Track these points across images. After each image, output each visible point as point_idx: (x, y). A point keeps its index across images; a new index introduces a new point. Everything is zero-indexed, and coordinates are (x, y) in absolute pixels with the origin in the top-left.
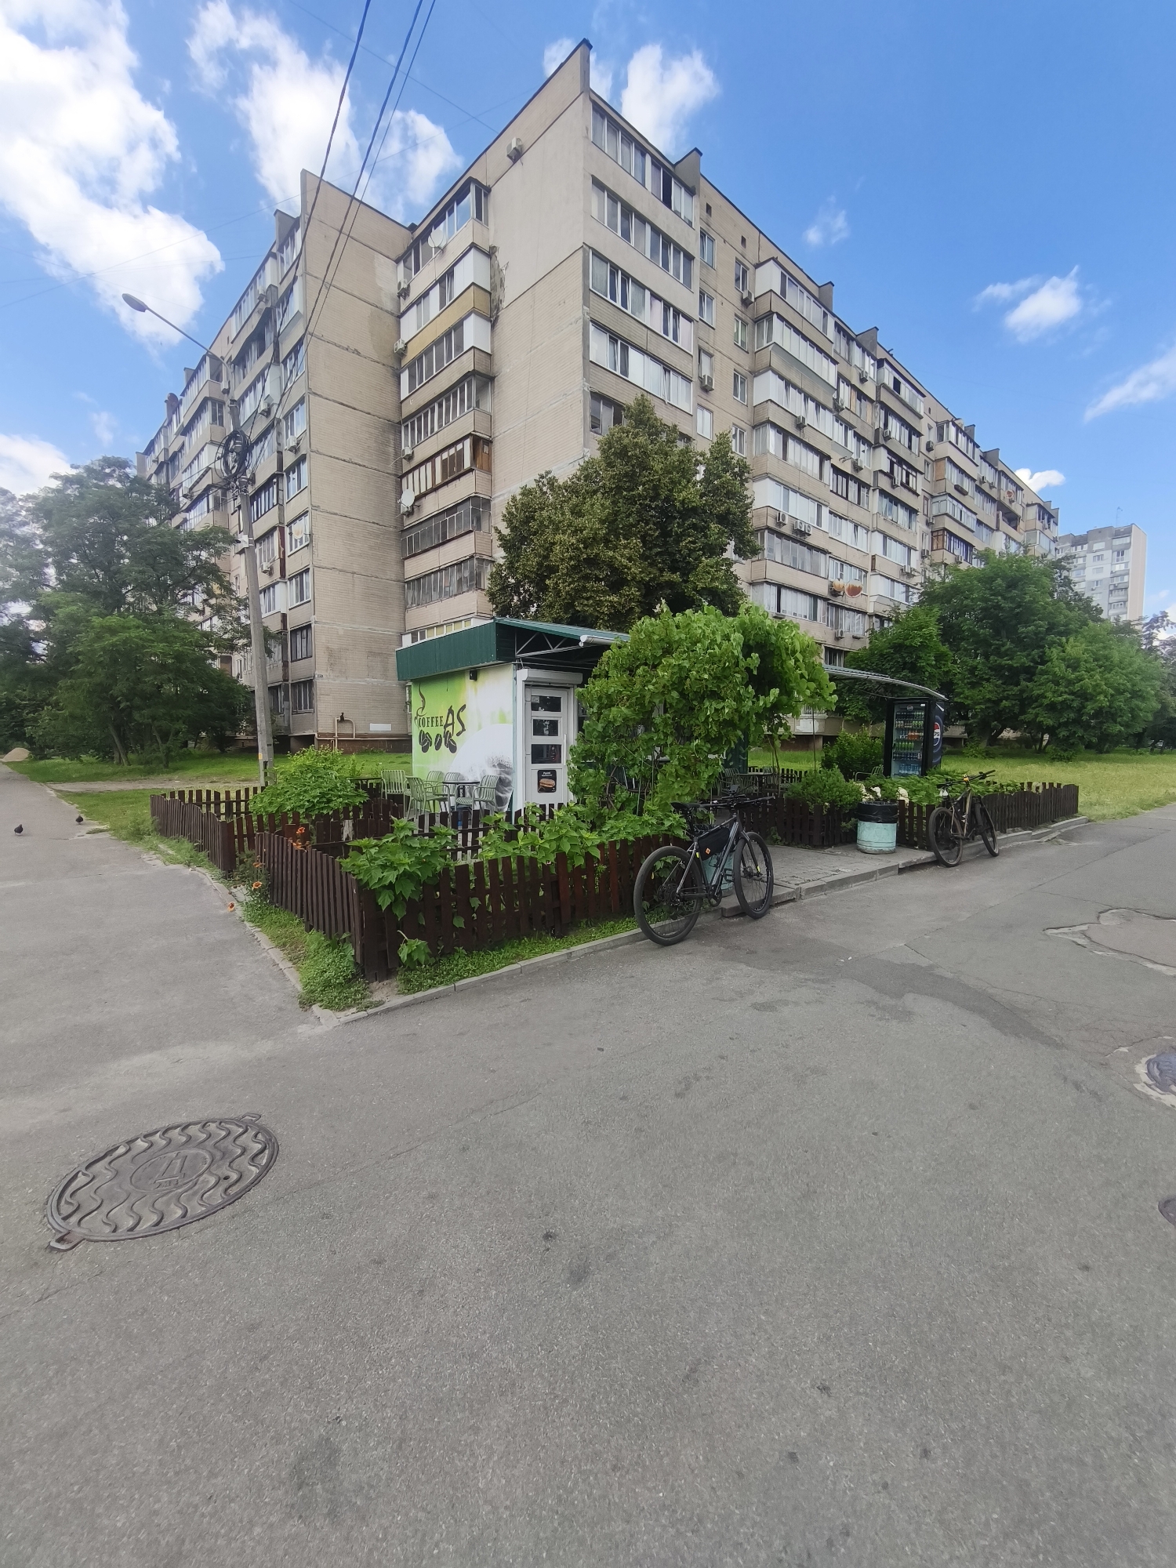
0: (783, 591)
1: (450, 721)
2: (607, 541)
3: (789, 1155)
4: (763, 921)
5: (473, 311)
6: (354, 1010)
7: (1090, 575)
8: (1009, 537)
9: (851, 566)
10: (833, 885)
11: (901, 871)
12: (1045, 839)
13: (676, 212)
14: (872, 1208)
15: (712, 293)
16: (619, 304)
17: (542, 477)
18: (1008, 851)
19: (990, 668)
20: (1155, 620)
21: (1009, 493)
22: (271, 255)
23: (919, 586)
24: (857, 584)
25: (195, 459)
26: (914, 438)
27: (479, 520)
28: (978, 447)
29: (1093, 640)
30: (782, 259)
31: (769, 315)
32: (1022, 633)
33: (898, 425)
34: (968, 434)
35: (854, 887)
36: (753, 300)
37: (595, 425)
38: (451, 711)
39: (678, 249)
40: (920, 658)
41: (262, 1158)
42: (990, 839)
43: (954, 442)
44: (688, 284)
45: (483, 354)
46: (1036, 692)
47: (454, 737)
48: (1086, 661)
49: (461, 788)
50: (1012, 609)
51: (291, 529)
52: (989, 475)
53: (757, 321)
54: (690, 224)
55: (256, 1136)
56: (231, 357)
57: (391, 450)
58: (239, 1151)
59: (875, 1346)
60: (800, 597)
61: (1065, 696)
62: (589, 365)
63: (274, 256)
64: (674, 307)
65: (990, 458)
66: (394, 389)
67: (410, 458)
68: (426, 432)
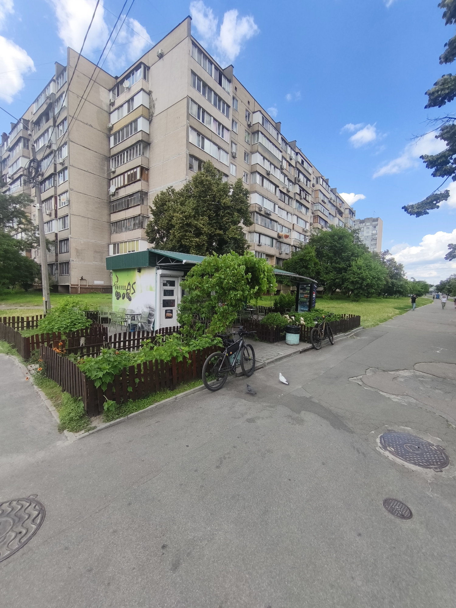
0: (261, 236)
1: (129, 288)
2: (194, 217)
3: (259, 493)
4: (251, 377)
5: (142, 116)
6: (83, 431)
7: (365, 234)
8: (339, 220)
9: (286, 227)
10: (276, 360)
11: (301, 352)
12: (349, 336)
13: (223, 88)
14: (288, 516)
15: (237, 121)
16: (201, 121)
17: (169, 188)
18: (337, 342)
19: (332, 267)
20: (385, 252)
21: (340, 204)
22: (53, 80)
23: (309, 236)
24: (288, 234)
25: (15, 162)
26: (308, 182)
27: (143, 200)
28: (330, 187)
29: (366, 259)
30: (263, 111)
31: (258, 132)
32: (343, 256)
33: (303, 177)
34: (326, 181)
35: (285, 360)
36: (252, 125)
37: (191, 167)
38: (129, 284)
39: (224, 102)
40: (309, 264)
41: (38, 519)
42: (331, 338)
43: (322, 184)
44: (227, 116)
45: (146, 134)
46: (347, 277)
47: (130, 295)
48: (363, 267)
49: (133, 317)
50: (340, 247)
51: (60, 197)
52: (333, 197)
53: (254, 133)
54: (229, 93)
55: (35, 507)
56: (33, 120)
57: (106, 168)
58: (27, 517)
59: (288, 583)
60: (267, 238)
61: (357, 279)
62: (189, 143)
63: (54, 81)
64: (222, 125)
65: (333, 191)
66: (108, 143)
67: (114, 172)
68: (121, 163)
